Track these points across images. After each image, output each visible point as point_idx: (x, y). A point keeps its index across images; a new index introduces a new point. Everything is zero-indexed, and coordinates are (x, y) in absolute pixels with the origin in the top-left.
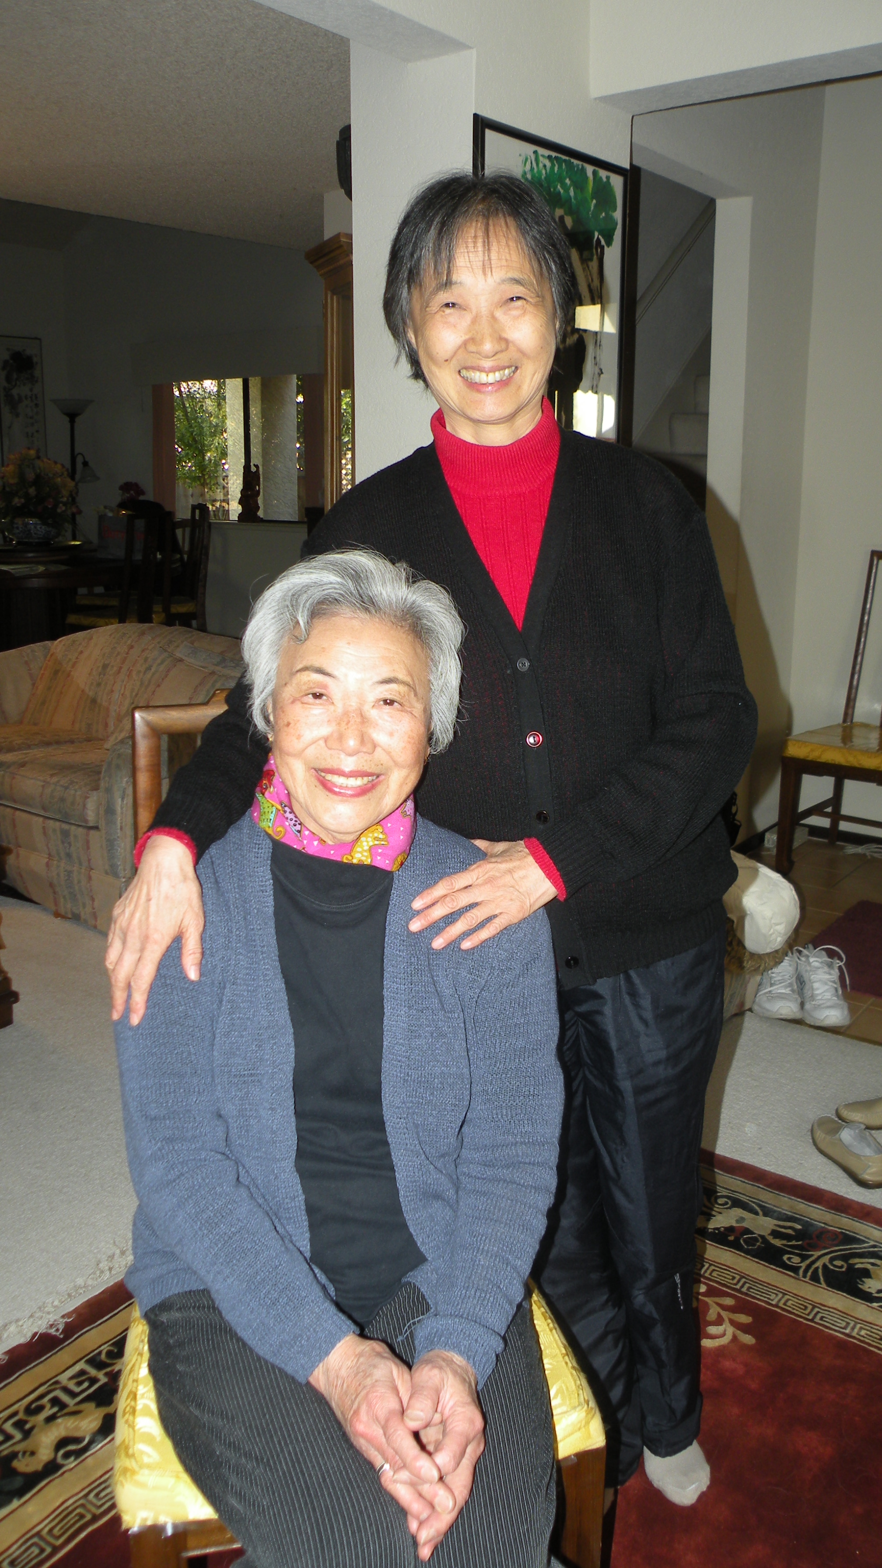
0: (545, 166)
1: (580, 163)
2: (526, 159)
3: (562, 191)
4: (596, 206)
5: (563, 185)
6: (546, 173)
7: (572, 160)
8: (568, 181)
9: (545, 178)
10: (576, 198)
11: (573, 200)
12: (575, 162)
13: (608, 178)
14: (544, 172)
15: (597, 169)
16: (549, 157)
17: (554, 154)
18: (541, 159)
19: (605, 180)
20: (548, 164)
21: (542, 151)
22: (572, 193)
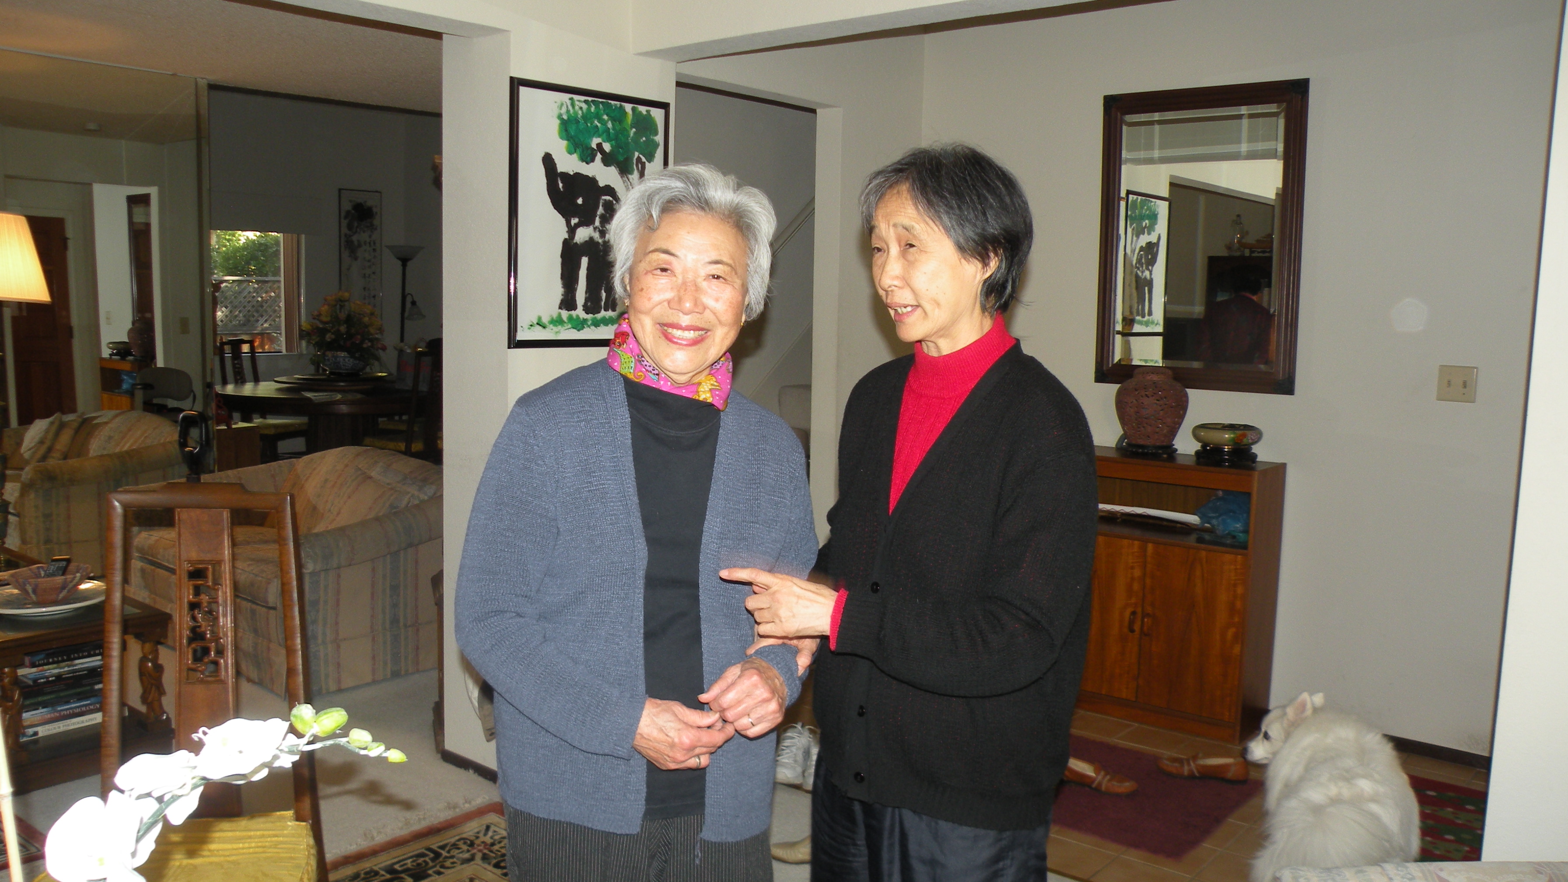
0: (581, 108)
1: (618, 103)
2: (562, 105)
3: (599, 125)
4: (635, 133)
5: (600, 120)
6: (583, 113)
7: (610, 101)
8: (605, 117)
9: (582, 117)
10: (614, 129)
11: (611, 131)
12: (613, 102)
13: (648, 111)
14: (580, 112)
15: (636, 106)
16: (586, 102)
17: (590, 99)
18: (577, 103)
19: (645, 113)
20: (584, 106)
21: (576, 97)
22: (610, 125)
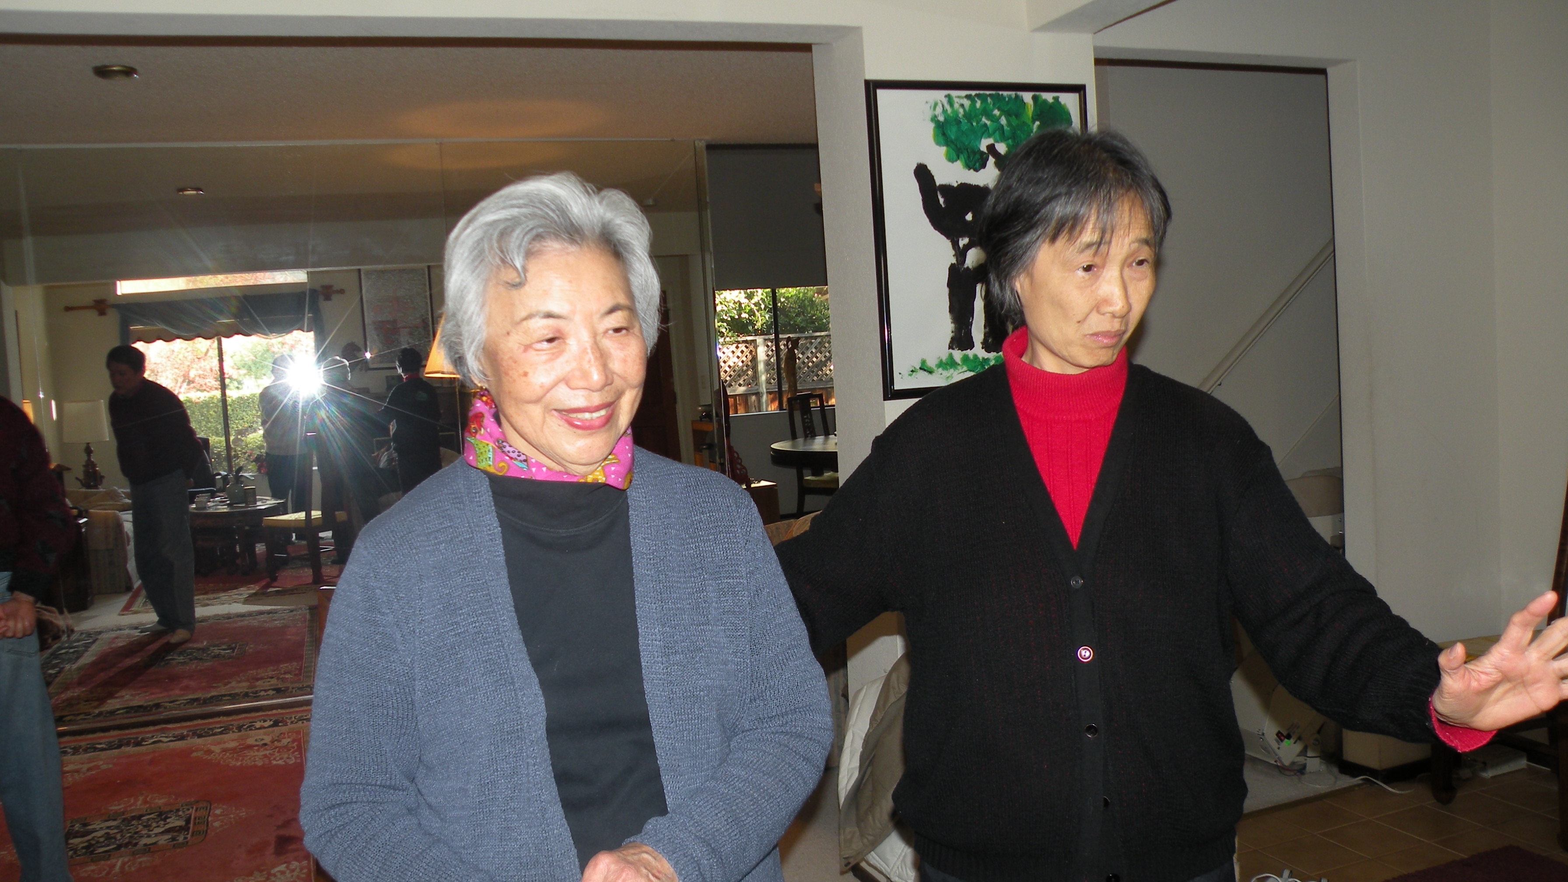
0: (962, 106)
1: (1013, 94)
2: (936, 105)
3: (988, 123)
4: (1039, 127)
5: (989, 116)
6: (965, 110)
7: (1001, 93)
8: (997, 112)
9: (964, 116)
10: (1009, 124)
11: (1006, 128)
12: (1005, 93)
13: (1056, 99)
14: (961, 110)
15: (1037, 93)
16: (968, 97)
17: (973, 93)
18: (956, 100)
19: (1051, 100)
20: (967, 103)
21: (954, 93)
22: (1003, 121)
